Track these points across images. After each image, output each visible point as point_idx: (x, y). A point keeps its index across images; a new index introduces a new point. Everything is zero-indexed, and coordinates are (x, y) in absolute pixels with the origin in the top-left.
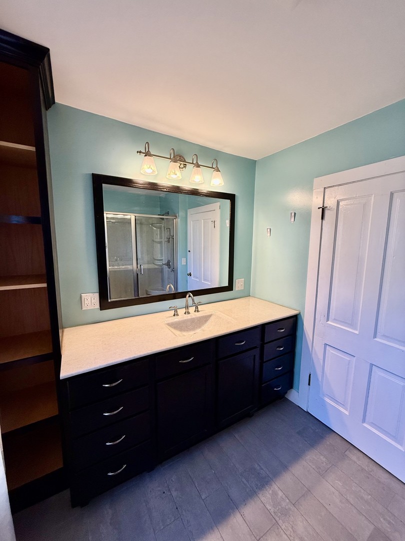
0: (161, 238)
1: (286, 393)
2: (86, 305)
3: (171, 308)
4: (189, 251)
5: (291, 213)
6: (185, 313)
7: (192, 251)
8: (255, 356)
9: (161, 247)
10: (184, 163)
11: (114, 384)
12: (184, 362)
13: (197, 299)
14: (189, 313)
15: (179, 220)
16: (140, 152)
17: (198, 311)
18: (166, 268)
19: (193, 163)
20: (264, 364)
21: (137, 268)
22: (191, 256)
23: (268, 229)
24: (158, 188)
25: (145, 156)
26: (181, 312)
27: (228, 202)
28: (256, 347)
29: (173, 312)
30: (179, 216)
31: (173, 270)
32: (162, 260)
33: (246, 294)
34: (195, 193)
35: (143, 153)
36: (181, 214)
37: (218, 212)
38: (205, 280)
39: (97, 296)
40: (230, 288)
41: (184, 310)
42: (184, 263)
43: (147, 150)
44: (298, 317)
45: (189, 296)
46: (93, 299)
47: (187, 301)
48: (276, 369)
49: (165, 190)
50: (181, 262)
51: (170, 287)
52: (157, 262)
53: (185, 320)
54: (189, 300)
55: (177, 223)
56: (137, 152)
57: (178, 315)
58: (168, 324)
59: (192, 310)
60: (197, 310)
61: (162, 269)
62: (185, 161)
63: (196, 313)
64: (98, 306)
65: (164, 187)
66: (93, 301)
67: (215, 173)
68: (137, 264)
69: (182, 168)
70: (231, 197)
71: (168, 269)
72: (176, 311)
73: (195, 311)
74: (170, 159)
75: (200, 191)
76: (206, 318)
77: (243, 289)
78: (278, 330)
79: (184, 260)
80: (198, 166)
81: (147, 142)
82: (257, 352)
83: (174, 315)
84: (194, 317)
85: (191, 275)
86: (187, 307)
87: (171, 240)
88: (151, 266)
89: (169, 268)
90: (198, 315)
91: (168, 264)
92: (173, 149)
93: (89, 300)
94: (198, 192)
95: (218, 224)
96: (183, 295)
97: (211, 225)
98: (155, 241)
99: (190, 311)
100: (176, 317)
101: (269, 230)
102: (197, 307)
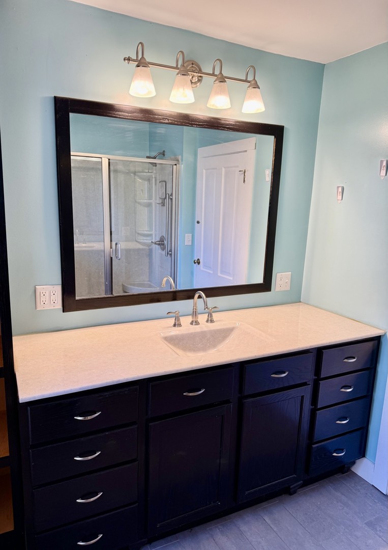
0: (150, 198)
1: (354, 463)
2: (42, 303)
3: (171, 315)
4: (198, 222)
5: (382, 162)
6: (192, 323)
7: (202, 222)
8: (303, 397)
9: (150, 212)
10: (200, 75)
11: (89, 418)
12: (191, 394)
13: (212, 301)
14: (197, 323)
15: (182, 167)
16: (129, 59)
17: (212, 321)
18: (156, 248)
19: (213, 74)
20: (318, 412)
21: (111, 248)
22: (200, 229)
23: (338, 187)
24: (155, 118)
25: (138, 66)
26: (186, 321)
27: (270, 140)
28: (305, 384)
29: (172, 321)
30: (182, 160)
31: (169, 253)
32: (151, 235)
33: (295, 298)
34: (214, 124)
35: (134, 61)
36: (187, 156)
37: (252, 154)
38: (222, 272)
39: (58, 290)
40: (266, 286)
41: (190, 319)
42: (188, 242)
43: (140, 56)
44: (383, 340)
45: (200, 297)
46: (52, 294)
47: (195, 304)
48: (338, 422)
49: (166, 121)
50: (183, 240)
51: (168, 281)
52: (142, 238)
53: (192, 334)
54: (198, 302)
55: (178, 172)
56: (124, 59)
57: (180, 325)
58: (166, 339)
59: (202, 318)
60: (210, 320)
61: (151, 251)
62: (200, 71)
63: (209, 324)
64: (59, 305)
65: (165, 117)
66: (53, 297)
67: (252, 90)
68: (111, 241)
69: (195, 83)
70: (277, 132)
71: (160, 251)
72: (177, 319)
73: (207, 321)
74: (176, 68)
75: (223, 122)
76: (225, 333)
77: (288, 288)
78: (346, 358)
79: (188, 237)
80: (222, 79)
81: (141, 43)
82: (307, 391)
83: (175, 325)
84: (205, 329)
85: (199, 263)
86: (195, 314)
87: (167, 200)
88: (133, 245)
89: (163, 249)
90: (212, 326)
91: (161, 243)
92: (182, 52)
93: (47, 295)
94: (219, 123)
95: (250, 176)
96: (189, 294)
97: (239, 177)
98: (139, 203)
99: (199, 320)
100: (176, 328)
101: (340, 190)
102: (210, 315)
